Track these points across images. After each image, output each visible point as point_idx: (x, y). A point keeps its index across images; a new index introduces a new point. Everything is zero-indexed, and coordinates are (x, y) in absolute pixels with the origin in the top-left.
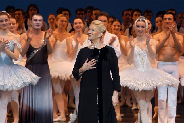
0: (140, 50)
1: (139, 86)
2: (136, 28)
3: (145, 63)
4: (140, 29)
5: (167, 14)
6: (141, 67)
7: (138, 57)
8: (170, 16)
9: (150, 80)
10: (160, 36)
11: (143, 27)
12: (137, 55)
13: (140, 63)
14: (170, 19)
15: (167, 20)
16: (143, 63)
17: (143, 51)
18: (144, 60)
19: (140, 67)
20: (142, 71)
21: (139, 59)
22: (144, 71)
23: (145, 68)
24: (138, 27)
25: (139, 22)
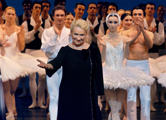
0: (113, 47)
1: (114, 84)
2: (108, 24)
3: (118, 62)
4: (113, 24)
5: (137, 9)
6: (114, 65)
7: (111, 55)
8: (140, 11)
9: (125, 79)
10: (129, 32)
11: (116, 22)
12: (110, 53)
13: (113, 62)
14: (140, 14)
15: (138, 15)
16: (116, 62)
17: (116, 49)
18: (116, 58)
19: (112, 66)
20: (115, 70)
21: (111, 56)
22: (116, 70)
23: (118, 66)
24: (111, 22)
25: (111, 17)
